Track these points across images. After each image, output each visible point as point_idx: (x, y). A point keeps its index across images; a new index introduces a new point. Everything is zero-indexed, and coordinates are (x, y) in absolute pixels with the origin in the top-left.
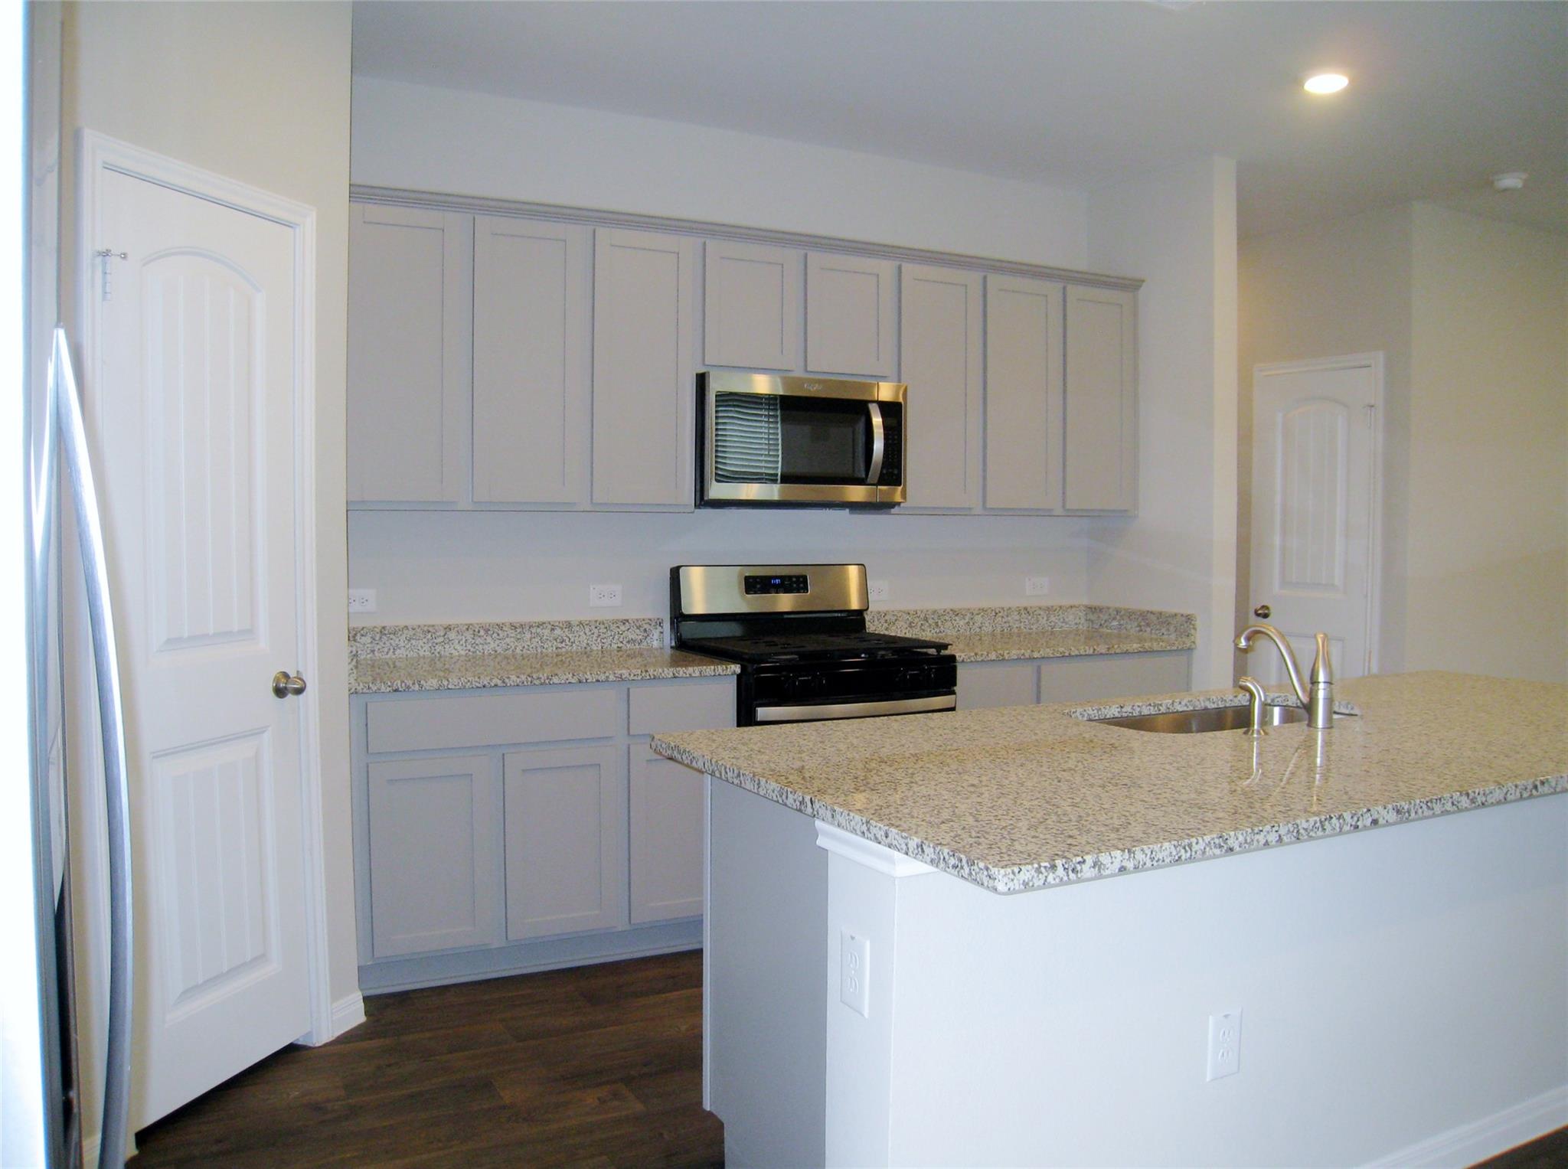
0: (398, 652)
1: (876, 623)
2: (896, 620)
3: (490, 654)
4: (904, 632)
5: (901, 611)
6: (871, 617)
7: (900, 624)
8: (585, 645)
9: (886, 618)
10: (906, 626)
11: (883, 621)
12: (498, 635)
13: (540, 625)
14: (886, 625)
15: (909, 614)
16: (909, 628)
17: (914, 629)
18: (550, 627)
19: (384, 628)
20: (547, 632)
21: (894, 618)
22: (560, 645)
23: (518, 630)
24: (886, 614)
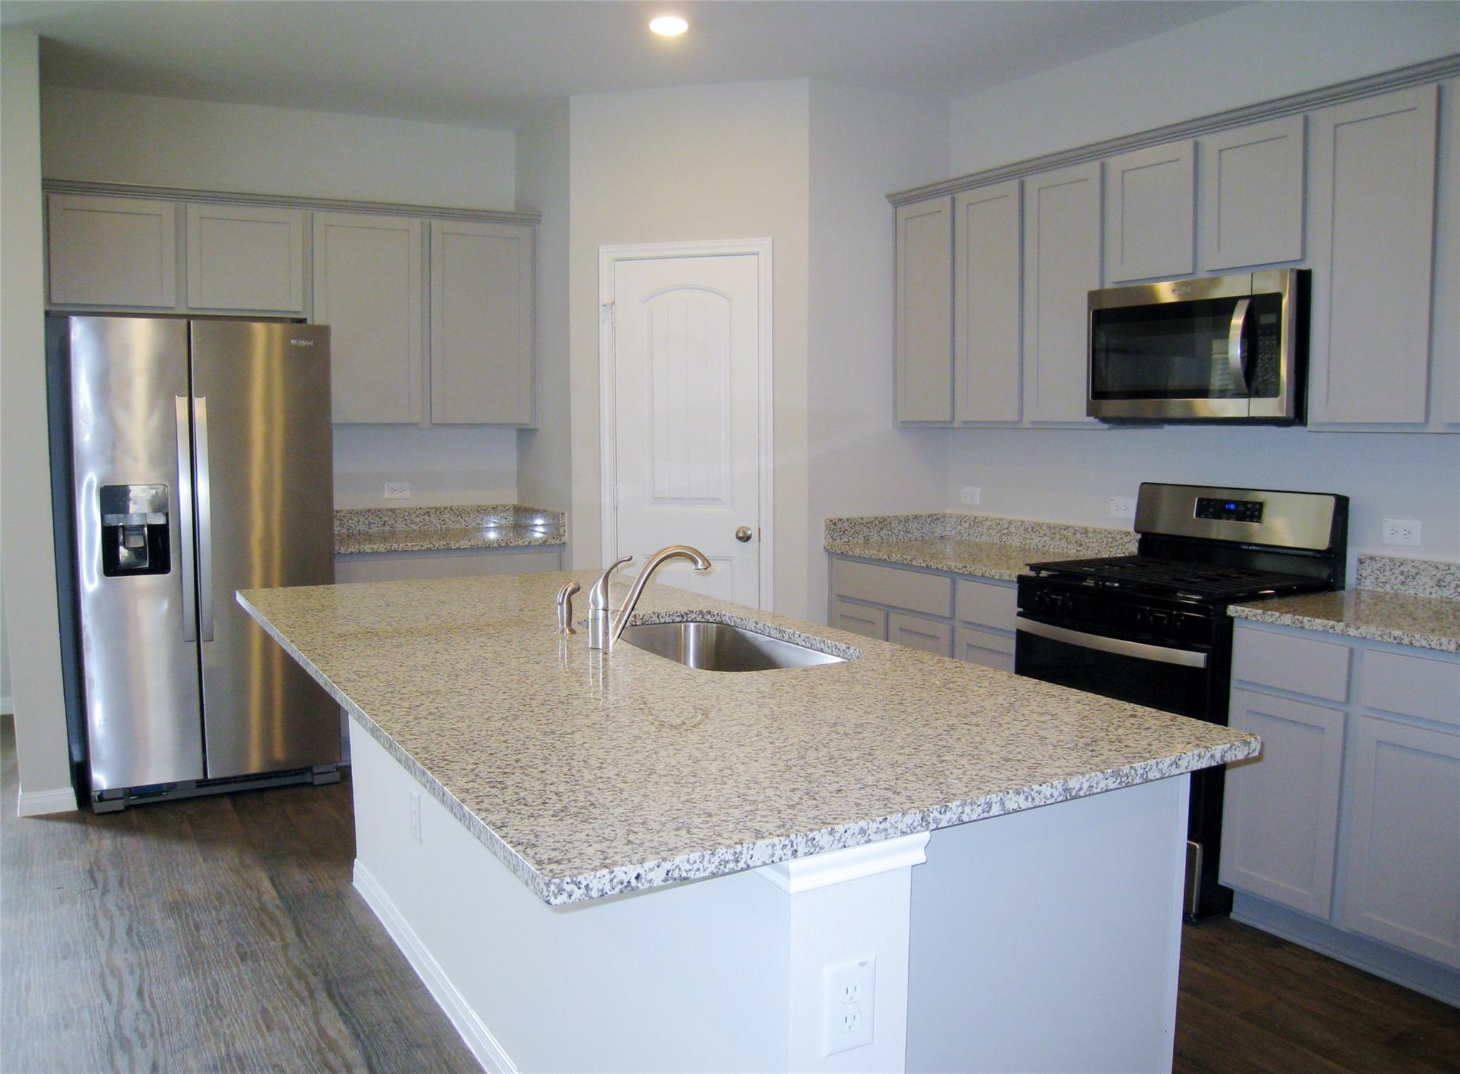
0: (982, 537)
1: (1388, 573)
2: (1417, 574)
3: (1034, 548)
4: (1428, 591)
5: (1425, 562)
6: (1381, 565)
7: (1423, 579)
8: (1097, 552)
9: (1402, 568)
10: (1432, 583)
11: (1397, 572)
12: (1039, 533)
13: (1067, 528)
14: (1402, 577)
15: (1437, 568)
16: (1436, 588)
17: (1444, 590)
18: (1073, 531)
19: (976, 517)
20: (1070, 535)
21: (1414, 571)
22: (1079, 549)
23: (1053, 531)
24: (1402, 564)
